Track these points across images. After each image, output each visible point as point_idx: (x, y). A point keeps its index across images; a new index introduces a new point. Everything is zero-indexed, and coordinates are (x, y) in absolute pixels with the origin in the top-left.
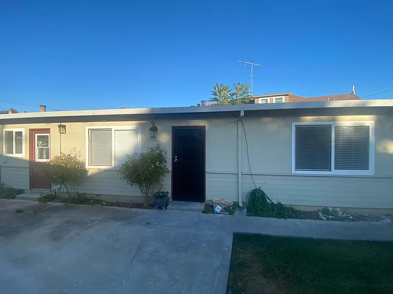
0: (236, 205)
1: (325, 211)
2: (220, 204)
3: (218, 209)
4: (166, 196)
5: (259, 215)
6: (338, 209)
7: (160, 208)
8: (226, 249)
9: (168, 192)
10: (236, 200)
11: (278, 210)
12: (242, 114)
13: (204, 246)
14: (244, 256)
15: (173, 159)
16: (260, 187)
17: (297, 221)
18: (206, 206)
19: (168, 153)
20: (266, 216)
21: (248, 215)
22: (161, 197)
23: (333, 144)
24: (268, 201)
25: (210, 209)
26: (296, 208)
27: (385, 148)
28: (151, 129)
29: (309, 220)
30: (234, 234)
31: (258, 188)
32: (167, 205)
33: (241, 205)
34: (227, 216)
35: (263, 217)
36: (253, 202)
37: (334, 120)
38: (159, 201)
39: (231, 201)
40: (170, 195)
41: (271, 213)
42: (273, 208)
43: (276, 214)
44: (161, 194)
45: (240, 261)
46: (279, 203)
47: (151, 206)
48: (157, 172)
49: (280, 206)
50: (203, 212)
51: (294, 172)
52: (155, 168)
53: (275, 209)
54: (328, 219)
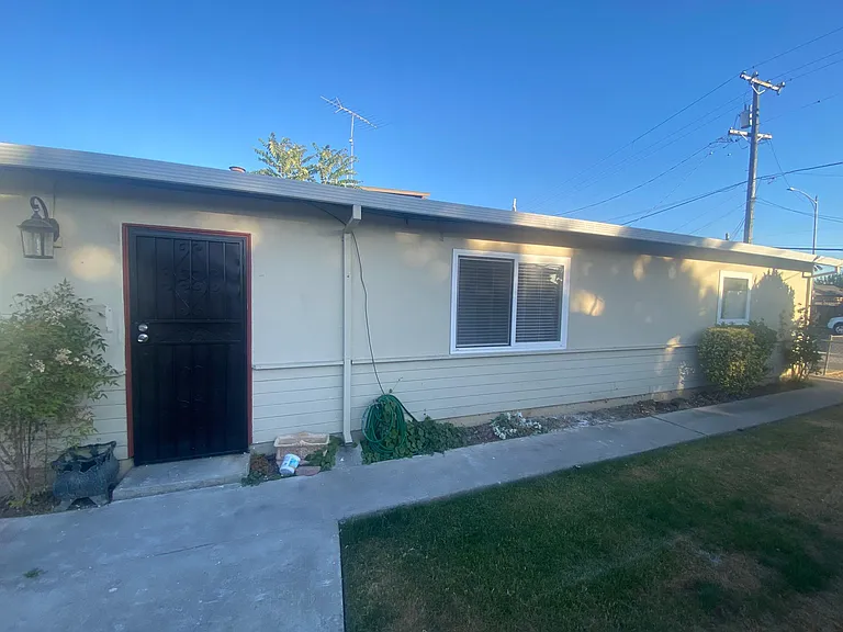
0: (337, 441)
1: (502, 421)
2: (295, 450)
3: (290, 463)
4: (108, 456)
5: (391, 456)
6: (520, 414)
7: (85, 501)
8: (328, 582)
9: (113, 444)
10: (335, 430)
11: (427, 435)
12: (357, 214)
13: (260, 597)
14: (375, 586)
15: (132, 333)
16: (391, 391)
17: (463, 453)
18: (252, 464)
19: (107, 312)
20: (406, 455)
21: (366, 461)
22: (86, 466)
23: (515, 296)
24: (407, 418)
25: (266, 466)
26: (457, 424)
27: (581, 305)
28: (25, 227)
29: (480, 446)
30: (340, 527)
31: (387, 392)
32: (112, 488)
33: (348, 439)
34: (317, 477)
35: (400, 457)
36: (376, 427)
37: (518, 251)
38: (77, 479)
39: (324, 435)
40: (122, 452)
41: (414, 445)
42: (416, 432)
43: (424, 444)
44: (86, 454)
45: (369, 607)
46: (428, 418)
47: (45, 501)
48: (60, 384)
49: (429, 425)
50: (248, 481)
51: (454, 351)
52: (51, 372)
53: (421, 433)
54: (508, 437)
